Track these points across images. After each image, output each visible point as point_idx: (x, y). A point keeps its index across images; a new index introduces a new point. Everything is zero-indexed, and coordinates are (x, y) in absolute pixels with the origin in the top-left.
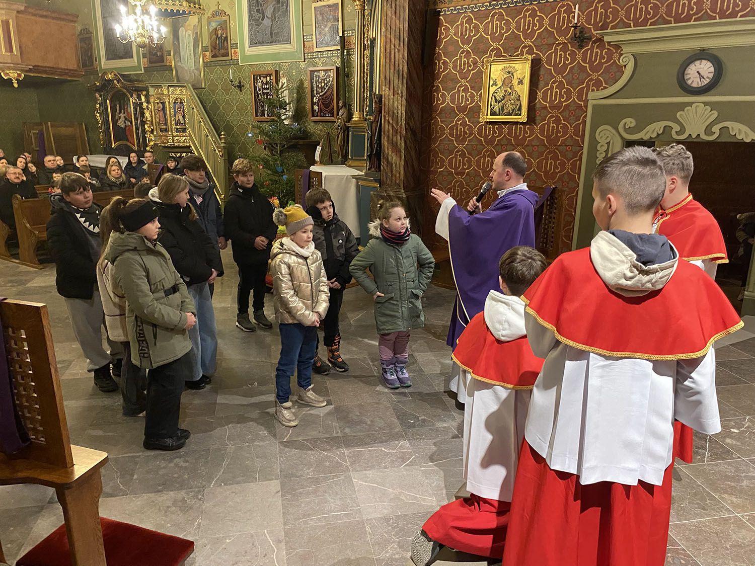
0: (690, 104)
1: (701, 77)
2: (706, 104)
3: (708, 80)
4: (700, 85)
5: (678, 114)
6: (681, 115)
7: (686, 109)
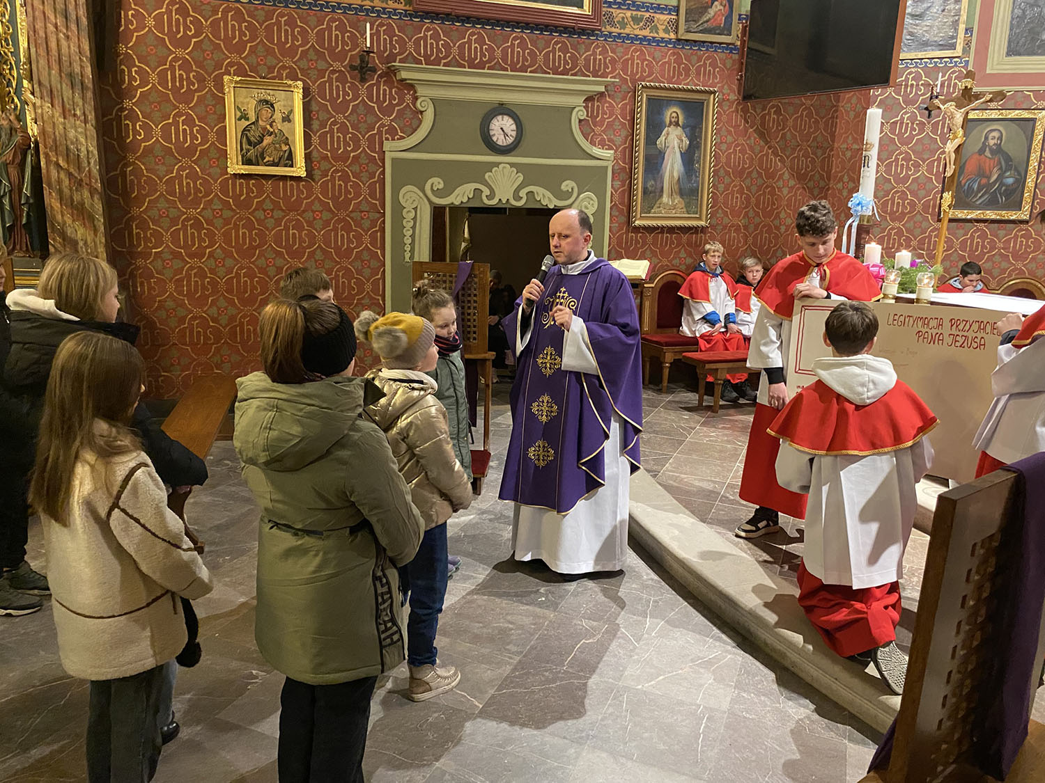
0: (497, 164)
1: (506, 135)
2: (512, 165)
3: (513, 139)
4: (505, 144)
5: (487, 176)
6: (489, 176)
7: (493, 170)
